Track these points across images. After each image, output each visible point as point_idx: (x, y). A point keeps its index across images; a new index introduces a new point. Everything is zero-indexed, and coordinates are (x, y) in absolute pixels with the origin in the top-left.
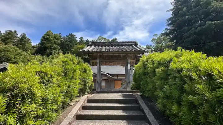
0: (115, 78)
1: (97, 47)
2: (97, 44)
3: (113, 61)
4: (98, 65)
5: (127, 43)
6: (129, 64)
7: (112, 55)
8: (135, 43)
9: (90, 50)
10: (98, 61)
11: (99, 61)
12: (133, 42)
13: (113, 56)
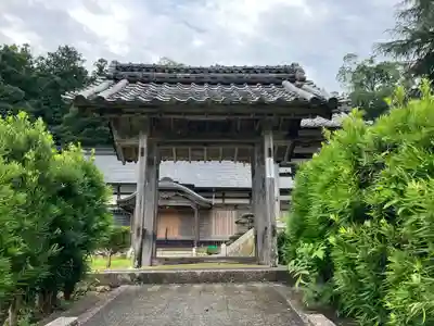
0: (214, 201)
1: (138, 87)
2: (140, 74)
3: (205, 144)
4: (142, 161)
5: (263, 71)
6: (270, 156)
7: (203, 118)
8: (294, 71)
9: (104, 95)
10: (143, 143)
11: (145, 140)
12: (286, 70)
13: (204, 122)
